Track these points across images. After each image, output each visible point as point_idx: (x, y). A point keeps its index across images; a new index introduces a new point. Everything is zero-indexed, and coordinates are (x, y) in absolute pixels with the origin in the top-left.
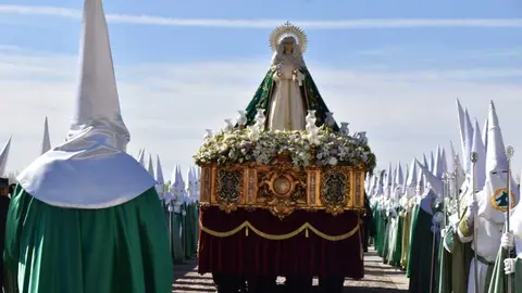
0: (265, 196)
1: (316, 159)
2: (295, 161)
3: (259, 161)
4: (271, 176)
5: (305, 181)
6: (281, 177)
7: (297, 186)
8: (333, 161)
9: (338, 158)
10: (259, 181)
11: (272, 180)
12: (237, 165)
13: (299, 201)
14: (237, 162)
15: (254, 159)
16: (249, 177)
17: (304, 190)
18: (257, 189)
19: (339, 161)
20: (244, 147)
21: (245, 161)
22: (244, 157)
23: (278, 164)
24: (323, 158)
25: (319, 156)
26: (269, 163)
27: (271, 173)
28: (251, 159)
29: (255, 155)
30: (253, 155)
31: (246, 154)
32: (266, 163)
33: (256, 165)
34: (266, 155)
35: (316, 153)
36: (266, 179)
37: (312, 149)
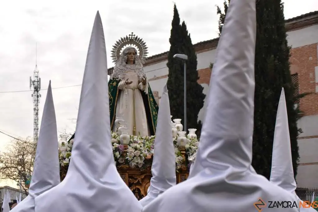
3: (133, 164)
4: (143, 179)
11: (143, 184)
20: (117, 150)
26: (142, 166)
27: (143, 177)
28: (124, 162)
29: (130, 159)
30: (127, 158)
31: (120, 157)
32: (140, 166)
33: (130, 169)
34: (139, 158)
35: (187, 156)
36: (138, 183)
37: (182, 152)
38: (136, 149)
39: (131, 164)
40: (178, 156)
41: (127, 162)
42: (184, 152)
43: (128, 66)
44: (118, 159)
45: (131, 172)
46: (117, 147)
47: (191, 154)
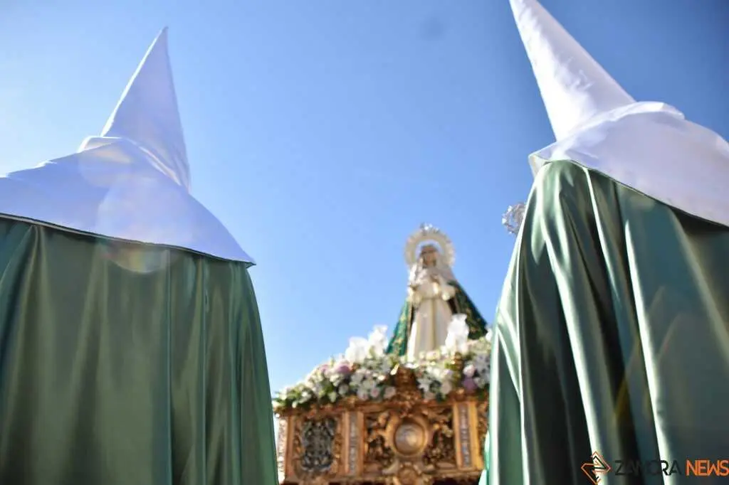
0: (379, 459)
1: (463, 377)
2: (424, 385)
3: (362, 394)
4: (387, 419)
5: (450, 424)
6: (406, 421)
7: (435, 436)
10: (369, 430)
11: (390, 428)
12: (329, 406)
13: (441, 464)
14: (325, 399)
15: (352, 392)
16: (350, 428)
17: (450, 441)
18: (365, 447)
20: (337, 372)
21: (339, 397)
22: (336, 389)
23: (398, 397)
24: (476, 374)
25: (469, 369)
26: (378, 396)
27: (385, 413)
28: (349, 392)
29: (356, 385)
30: (352, 384)
32: (375, 396)
33: (360, 403)
35: (463, 367)
36: (379, 427)
37: (456, 363)
45: (368, 410)
47: (472, 363)
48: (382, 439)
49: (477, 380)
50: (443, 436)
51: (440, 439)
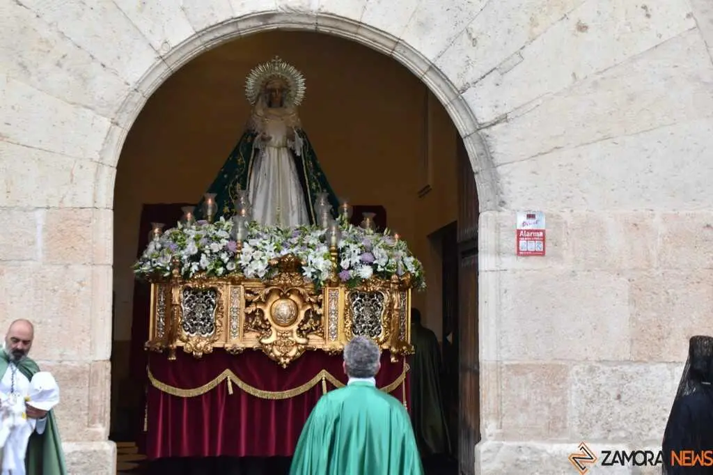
0: (257, 328)
1: (340, 269)
2: (308, 273)
3: (249, 272)
5: (321, 305)
6: (284, 298)
7: (308, 312)
8: (366, 272)
9: (375, 266)
10: (248, 304)
12: (214, 279)
13: (310, 336)
14: (213, 273)
16: (231, 298)
17: (319, 319)
18: (244, 317)
19: (375, 272)
20: (225, 249)
21: (227, 272)
22: (224, 265)
24: (350, 268)
25: (345, 264)
26: (265, 275)
27: (267, 291)
28: (236, 269)
29: (244, 264)
30: (240, 262)
31: (228, 261)
32: (261, 275)
33: (244, 279)
34: (260, 262)
35: (339, 260)
36: (259, 301)
37: (332, 254)
38: (256, 248)
39: (247, 272)
40: (325, 259)
41: (241, 269)
42: (335, 254)
43: (272, 111)
44: (226, 264)
45: (249, 285)
46: (225, 244)
47: (347, 255)
48: (261, 312)
49: (351, 271)
50: (315, 313)
51: (311, 316)
